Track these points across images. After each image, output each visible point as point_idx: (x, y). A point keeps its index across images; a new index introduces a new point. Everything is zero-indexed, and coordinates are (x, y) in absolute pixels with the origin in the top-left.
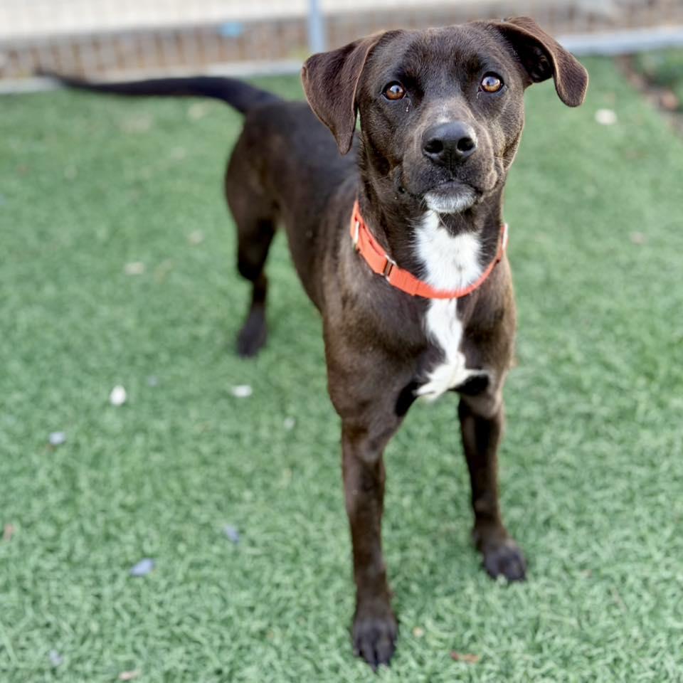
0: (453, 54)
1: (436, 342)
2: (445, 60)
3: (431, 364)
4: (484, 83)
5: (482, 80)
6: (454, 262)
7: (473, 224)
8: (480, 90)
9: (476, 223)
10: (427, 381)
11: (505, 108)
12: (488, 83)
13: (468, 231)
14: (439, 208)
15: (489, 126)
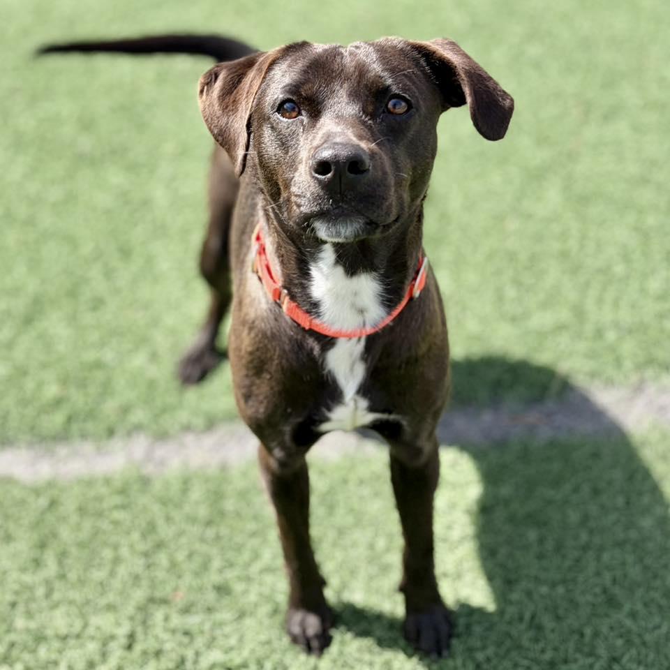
0: (357, 73)
1: (335, 382)
2: (348, 79)
3: (330, 402)
4: (390, 105)
5: (388, 103)
6: (353, 305)
7: (372, 264)
8: (384, 112)
9: (377, 261)
10: (327, 420)
11: (412, 133)
12: (394, 106)
13: (367, 271)
14: (328, 236)
15: (392, 151)
